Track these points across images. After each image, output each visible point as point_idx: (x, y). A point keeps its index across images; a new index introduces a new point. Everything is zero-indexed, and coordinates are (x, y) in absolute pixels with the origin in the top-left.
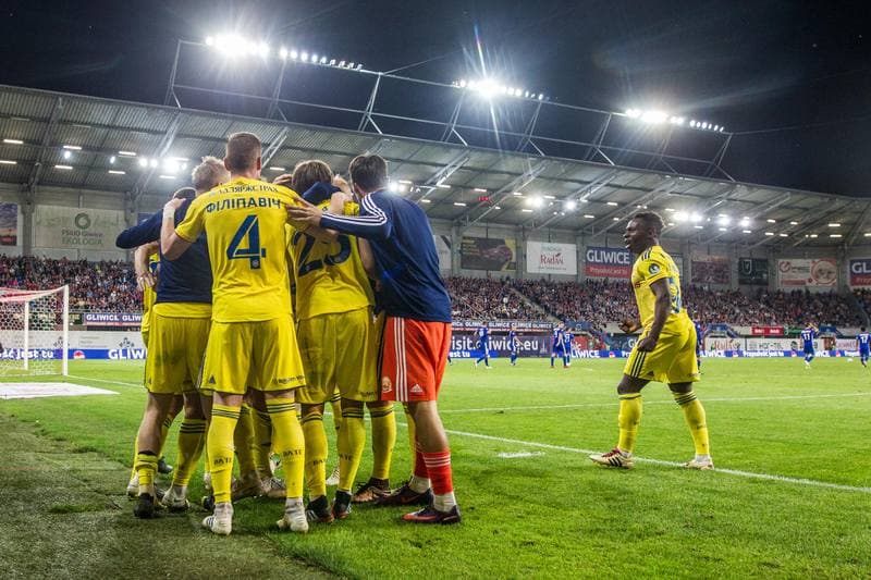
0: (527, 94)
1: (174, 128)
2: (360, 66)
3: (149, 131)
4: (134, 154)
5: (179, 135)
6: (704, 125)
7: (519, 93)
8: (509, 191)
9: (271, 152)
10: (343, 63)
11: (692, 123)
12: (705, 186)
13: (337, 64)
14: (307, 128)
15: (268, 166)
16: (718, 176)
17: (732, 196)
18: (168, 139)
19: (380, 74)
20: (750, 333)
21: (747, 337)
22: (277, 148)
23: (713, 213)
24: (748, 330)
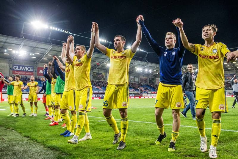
0: (107, 41)
1: (23, 44)
2: (70, 32)
3: (16, 44)
4: (11, 50)
5: (24, 46)
6: (143, 50)
7: (105, 41)
8: (103, 63)
9: (48, 51)
10: (66, 31)
11: (140, 50)
12: (143, 63)
13: (64, 31)
14: (57, 46)
15: (47, 54)
16: (145, 61)
17: (148, 65)
18: (21, 46)
19: (75, 34)
20: (151, 93)
21: (150, 94)
22: (49, 50)
23: (144, 69)
24: (150, 92)
